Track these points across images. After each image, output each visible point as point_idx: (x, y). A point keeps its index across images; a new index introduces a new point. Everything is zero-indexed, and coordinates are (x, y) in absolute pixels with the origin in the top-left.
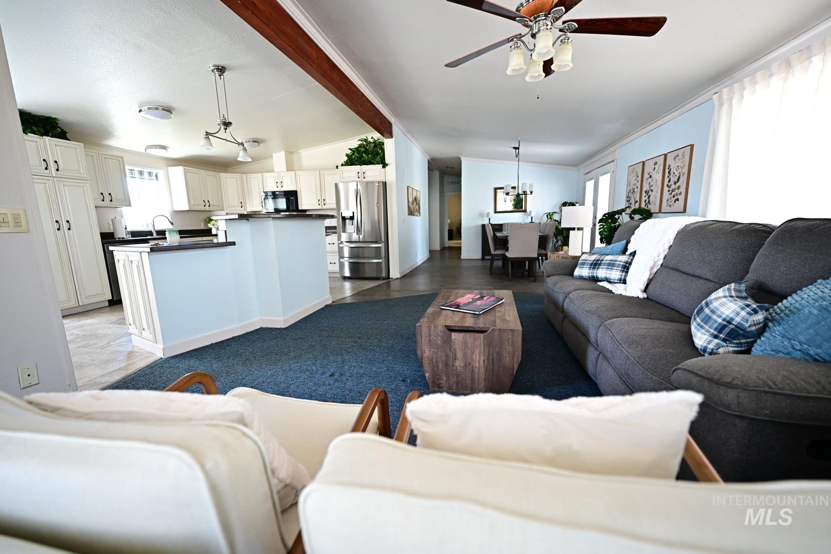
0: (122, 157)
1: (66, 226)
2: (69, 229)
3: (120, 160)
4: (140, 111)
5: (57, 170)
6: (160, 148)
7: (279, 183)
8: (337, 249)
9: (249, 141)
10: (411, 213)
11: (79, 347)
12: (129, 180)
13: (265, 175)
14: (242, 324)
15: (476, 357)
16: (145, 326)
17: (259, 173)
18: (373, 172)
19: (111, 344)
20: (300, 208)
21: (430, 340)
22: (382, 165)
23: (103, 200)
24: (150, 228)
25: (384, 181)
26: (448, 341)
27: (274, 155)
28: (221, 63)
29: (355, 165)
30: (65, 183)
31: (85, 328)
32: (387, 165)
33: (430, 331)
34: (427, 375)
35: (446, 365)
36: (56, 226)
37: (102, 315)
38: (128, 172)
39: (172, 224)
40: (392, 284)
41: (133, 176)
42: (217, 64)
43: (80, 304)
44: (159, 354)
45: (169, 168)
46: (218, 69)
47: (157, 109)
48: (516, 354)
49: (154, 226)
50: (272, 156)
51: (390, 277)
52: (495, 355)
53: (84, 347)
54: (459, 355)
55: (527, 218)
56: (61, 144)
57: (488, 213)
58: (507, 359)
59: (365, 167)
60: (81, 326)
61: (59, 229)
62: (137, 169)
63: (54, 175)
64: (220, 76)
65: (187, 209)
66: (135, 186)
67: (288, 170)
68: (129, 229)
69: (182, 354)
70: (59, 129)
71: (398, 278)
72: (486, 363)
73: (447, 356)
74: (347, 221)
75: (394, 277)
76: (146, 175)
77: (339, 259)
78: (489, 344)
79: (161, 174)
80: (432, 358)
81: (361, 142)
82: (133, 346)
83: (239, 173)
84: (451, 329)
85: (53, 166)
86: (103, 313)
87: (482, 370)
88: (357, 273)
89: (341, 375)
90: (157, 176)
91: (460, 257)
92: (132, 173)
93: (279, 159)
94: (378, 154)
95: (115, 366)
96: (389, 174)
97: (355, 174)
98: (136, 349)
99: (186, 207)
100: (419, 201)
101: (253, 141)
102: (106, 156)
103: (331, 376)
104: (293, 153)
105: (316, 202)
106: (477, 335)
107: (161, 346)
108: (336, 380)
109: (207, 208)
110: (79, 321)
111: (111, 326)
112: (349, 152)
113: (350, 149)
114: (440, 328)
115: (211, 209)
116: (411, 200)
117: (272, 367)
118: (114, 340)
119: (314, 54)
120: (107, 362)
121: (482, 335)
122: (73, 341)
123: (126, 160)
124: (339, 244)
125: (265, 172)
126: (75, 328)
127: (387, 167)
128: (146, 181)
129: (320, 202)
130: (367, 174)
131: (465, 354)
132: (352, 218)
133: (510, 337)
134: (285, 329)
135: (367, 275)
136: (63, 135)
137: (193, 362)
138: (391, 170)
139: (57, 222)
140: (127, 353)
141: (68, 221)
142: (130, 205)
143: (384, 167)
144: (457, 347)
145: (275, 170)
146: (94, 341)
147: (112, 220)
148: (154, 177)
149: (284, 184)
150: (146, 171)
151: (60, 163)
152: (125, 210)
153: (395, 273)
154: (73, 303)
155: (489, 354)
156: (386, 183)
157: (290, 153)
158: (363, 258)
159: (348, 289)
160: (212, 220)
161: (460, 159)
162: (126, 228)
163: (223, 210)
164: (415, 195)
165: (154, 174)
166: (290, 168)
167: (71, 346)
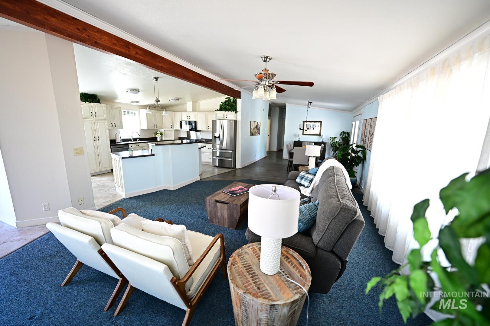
0: (120, 108)
1: (97, 139)
2: (99, 140)
3: (120, 109)
4: (127, 92)
5: (96, 116)
6: (136, 102)
7: (189, 117)
8: (211, 152)
9: (174, 99)
10: (252, 134)
11: (99, 190)
12: (123, 116)
13: (183, 113)
14: (156, 187)
15: (225, 213)
16: (120, 185)
17: (180, 111)
18: (231, 115)
19: (109, 190)
20: (197, 130)
21: (210, 205)
22: (235, 112)
23: (112, 127)
24: (131, 138)
25: (236, 119)
26: (215, 206)
27: (187, 103)
28: (157, 76)
29: (223, 111)
30: (98, 121)
31: (101, 182)
32: (237, 112)
33: (210, 201)
34: (209, 217)
35: (215, 214)
36: (94, 139)
37: (108, 176)
38: (123, 113)
39: (140, 136)
40: (237, 171)
41: (125, 114)
42: (155, 76)
43: (101, 171)
44: (124, 197)
45: (141, 110)
46: (155, 79)
47: (133, 91)
48: (238, 214)
49: (132, 137)
50: (186, 104)
51: (236, 167)
52: (231, 214)
53: (100, 190)
54: (219, 211)
55: (321, 139)
56: (98, 105)
57: (299, 135)
58: (235, 215)
59: (227, 112)
60: (100, 181)
61: (95, 140)
62: (127, 111)
63: (94, 118)
64: (156, 81)
65: (147, 129)
66: (125, 119)
67: (193, 111)
68: (122, 139)
69: (131, 198)
70: (97, 99)
71: (240, 169)
72: (228, 216)
73: (215, 211)
74: (217, 139)
75: (238, 168)
76: (130, 114)
77: (212, 157)
78: (229, 209)
79: (137, 113)
80: (210, 211)
81: (226, 99)
82: (116, 192)
83: (170, 111)
84: (217, 201)
85: (94, 114)
86: (109, 175)
87: (227, 218)
88: (222, 164)
89: (183, 213)
90: (135, 113)
91: (282, 158)
92: (125, 113)
93: (189, 105)
94: (233, 106)
95: (108, 199)
96: (238, 117)
97: (222, 115)
98: (117, 193)
99: (146, 128)
100: (260, 127)
101: (176, 99)
102: (114, 108)
103: (178, 213)
104: (196, 102)
105: (204, 127)
106: (225, 205)
107: (125, 194)
108: (179, 215)
109: (156, 128)
110: (100, 178)
111: (111, 182)
112: (221, 103)
113: (221, 102)
114: (213, 201)
115: (157, 128)
116: (252, 128)
117: (160, 207)
118: (110, 189)
119: (191, 75)
120: (107, 197)
121: (227, 205)
122: (95, 187)
123: (122, 108)
124: (212, 149)
125: (182, 111)
126: (98, 181)
127: (237, 113)
128: (131, 117)
129: (206, 128)
130: (228, 116)
131: (221, 212)
132: (219, 137)
133: (236, 207)
134: (173, 191)
135: (226, 166)
136: (98, 101)
137: (134, 201)
138: (239, 114)
139: (94, 137)
140: (113, 194)
141: (98, 137)
142: (122, 128)
143: (236, 113)
144: (219, 208)
145: (187, 111)
146: (104, 188)
147: (115, 134)
148: (134, 114)
149: (191, 117)
150: (130, 111)
151: (97, 113)
152: (120, 130)
153: (238, 166)
154: (98, 170)
155: (229, 213)
156: (236, 121)
157: (195, 102)
158: (225, 157)
159: (217, 171)
160: (158, 133)
161: (286, 104)
162: (120, 138)
163: (163, 129)
164: (256, 124)
165: (134, 113)
166: (194, 110)
167: (94, 190)
